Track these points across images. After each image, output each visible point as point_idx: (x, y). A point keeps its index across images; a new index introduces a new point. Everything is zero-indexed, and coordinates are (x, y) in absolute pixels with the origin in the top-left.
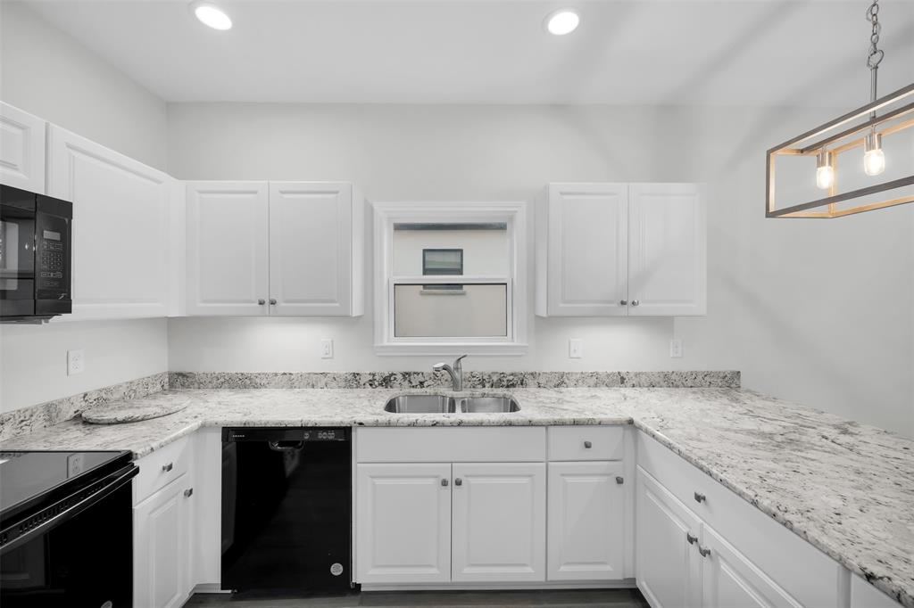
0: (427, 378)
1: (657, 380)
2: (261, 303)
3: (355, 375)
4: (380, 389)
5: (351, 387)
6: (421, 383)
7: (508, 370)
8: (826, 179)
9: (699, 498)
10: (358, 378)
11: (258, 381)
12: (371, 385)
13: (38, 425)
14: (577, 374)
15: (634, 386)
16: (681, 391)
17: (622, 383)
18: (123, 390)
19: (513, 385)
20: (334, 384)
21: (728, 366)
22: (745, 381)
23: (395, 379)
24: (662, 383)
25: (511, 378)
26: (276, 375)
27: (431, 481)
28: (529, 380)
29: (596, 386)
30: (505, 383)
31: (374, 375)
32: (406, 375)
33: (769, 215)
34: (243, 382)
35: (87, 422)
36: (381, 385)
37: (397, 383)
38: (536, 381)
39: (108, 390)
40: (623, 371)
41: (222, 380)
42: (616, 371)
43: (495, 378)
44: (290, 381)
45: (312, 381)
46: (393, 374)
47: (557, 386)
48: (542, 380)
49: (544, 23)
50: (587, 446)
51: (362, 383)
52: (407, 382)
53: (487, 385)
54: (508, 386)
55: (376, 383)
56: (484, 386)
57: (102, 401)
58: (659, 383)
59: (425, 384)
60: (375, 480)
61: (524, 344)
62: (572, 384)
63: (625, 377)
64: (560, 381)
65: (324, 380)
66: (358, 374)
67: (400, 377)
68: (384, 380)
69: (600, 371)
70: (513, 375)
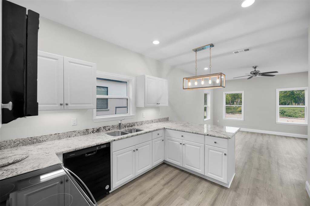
0: (111, 127)
1: (158, 121)
4: (96, 133)
5: (85, 134)
7: (131, 122)
8: (190, 84)
9: (182, 136)
10: (88, 131)
11: (41, 139)
12: (93, 132)
14: (145, 121)
16: (162, 122)
19: (132, 126)
20: (79, 134)
21: (166, 117)
22: (169, 119)
23: (101, 129)
26: (51, 135)
27: (131, 152)
28: (135, 124)
29: (148, 123)
30: (130, 126)
31: (94, 129)
32: (104, 127)
33: (183, 89)
34: (32, 141)
36: (96, 132)
37: (102, 130)
41: (18, 142)
42: (151, 119)
43: (128, 125)
44: (58, 137)
45: (68, 135)
46: (100, 128)
47: (141, 125)
48: (138, 124)
49: (152, 42)
50: (158, 134)
51: (89, 132)
52: (105, 129)
53: (126, 127)
54: (131, 127)
55: (95, 131)
59: (110, 129)
60: (117, 156)
61: (134, 115)
62: (144, 124)
63: (153, 121)
65: (74, 134)
66: (88, 129)
67: (102, 128)
68: (97, 130)
70: (132, 123)
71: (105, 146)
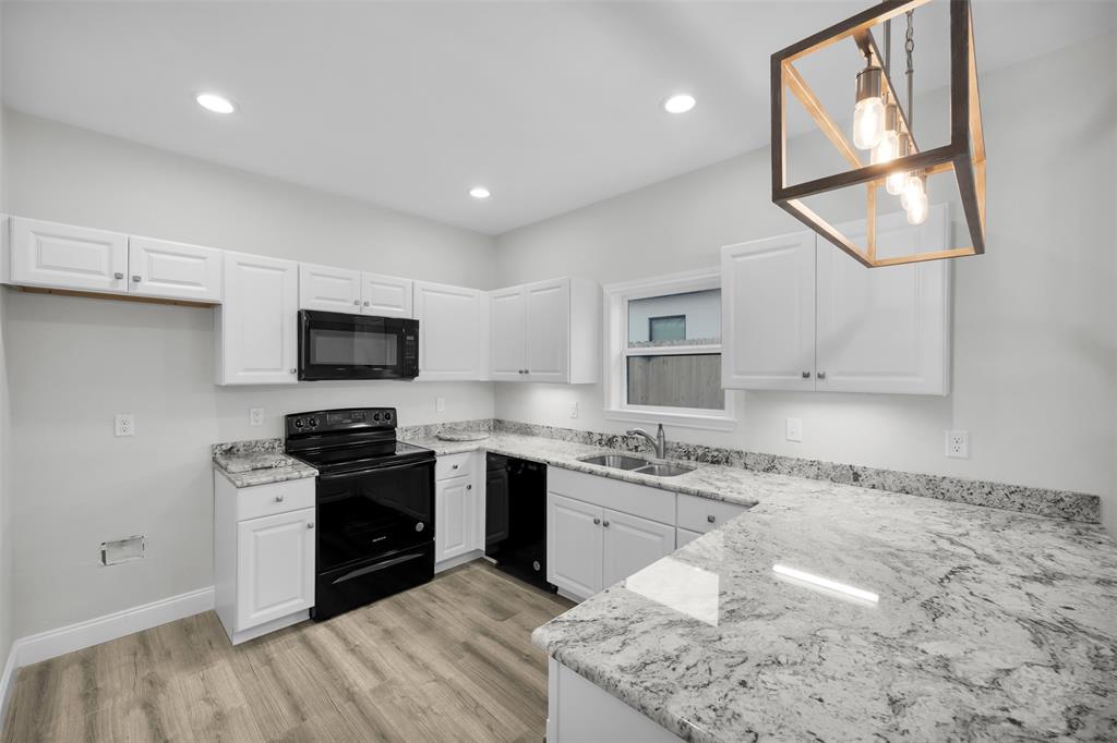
1: (915, 485)
2: (521, 372)
3: (590, 433)
4: (605, 447)
5: (587, 443)
6: (636, 447)
10: (592, 436)
11: (534, 430)
12: (599, 443)
13: (422, 435)
14: (792, 460)
15: (874, 487)
16: (960, 508)
17: (856, 479)
18: (464, 425)
19: (718, 462)
23: (616, 440)
24: (922, 490)
25: (716, 454)
27: (590, 519)
28: (734, 458)
29: (817, 477)
30: (710, 459)
31: (602, 435)
32: (625, 439)
34: (525, 430)
35: (440, 439)
36: (606, 444)
37: (619, 444)
38: (742, 461)
39: (456, 424)
40: (858, 465)
41: (517, 427)
42: (847, 463)
43: (700, 452)
44: (551, 433)
46: (615, 437)
47: (767, 470)
50: (710, 520)
51: (594, 441)
52: (624, 444)
53: (693, 458)
54: (712, 462)
55: (603, 442)
56: (689, 459)
57: (452, 429)
58: (918, 489)
62: (786, 471)
63: (860, 472)
64: (771, 465)
65: (571, 435)
67: (620, 439)
68: (609, 440)
69: (823, 460)
70: (717, 450)
71: (535, 468)
